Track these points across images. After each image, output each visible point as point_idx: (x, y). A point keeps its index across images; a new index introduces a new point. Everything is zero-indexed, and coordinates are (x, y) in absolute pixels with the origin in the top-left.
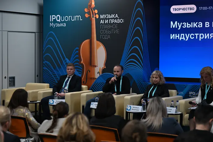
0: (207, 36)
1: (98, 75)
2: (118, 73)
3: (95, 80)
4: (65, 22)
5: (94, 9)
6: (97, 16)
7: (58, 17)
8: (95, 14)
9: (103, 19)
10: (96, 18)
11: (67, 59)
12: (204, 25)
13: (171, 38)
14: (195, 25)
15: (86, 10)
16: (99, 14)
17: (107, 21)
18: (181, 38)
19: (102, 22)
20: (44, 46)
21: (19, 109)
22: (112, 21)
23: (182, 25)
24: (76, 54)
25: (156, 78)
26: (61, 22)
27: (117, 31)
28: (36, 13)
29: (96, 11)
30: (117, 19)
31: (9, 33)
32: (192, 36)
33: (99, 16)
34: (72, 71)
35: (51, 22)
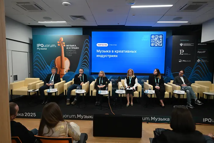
0: (113, 56)
1: (66, 73)
2: (82, 73)
3: (64, 75)
4: (46, 47)
5: (63, 42)
6: (65, 46)
7: (42, 45)
8: (64, 44)
9: (68, 47)
10: (64, 46)
11: (47, 65)
12: (111, 51)
13: (97, 56)
14: (107, 51)
15: (58, 42)
16: (66, 44)
17: (70, 48)
18: (101, 57)
19: (67, 48)
20: (34, 59)
22: (73, 48)
23: (102, 51)
24: (53, 63)
25: (101, 74)
26: (44, 48)
27: (76, 53)
28: (28, 42)
29: (64, 43)
30: (75, 47)
31: (12, 51)
32: (106, 56)
33: (66, 46)
34: (55, 72)
35: (38, 47)
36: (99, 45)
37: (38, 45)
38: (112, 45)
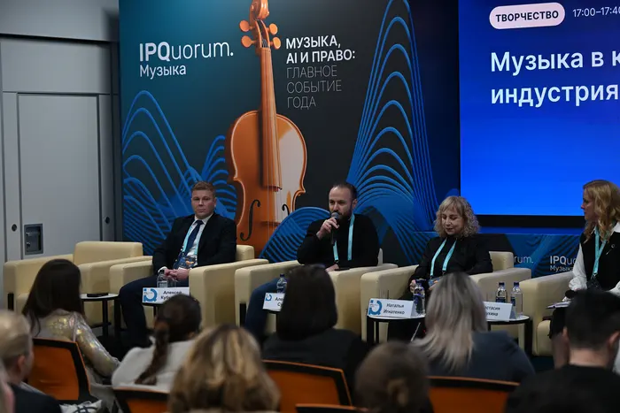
0: (597, 93)
1: (285, 214)
2: (342, 208)
3: (275, 229)
4: (183, 61)
5: (268, 21)
6: (277, 43)
7: (164, 48)
8: (272, 37)
9: (292, 51)
10: (272, 47)
11: (191, 169)
12: (587, 60)
13: (494, 101)
14: (562, 61)
15: (244, 26)
16: (282, 36)
17: (305, 57)
18: (522, 101)
19: (290, 59)
20: (125, 134)
21: (55, 319)
22: (321, 56)
23: (526, 63)
24: (219, 155)
25: (452, 217)
26: (173, 63)
27: (336, 85)
28: (100, 37)
29: (274, 29)
31: (21, 97)
32: (555, 94)
33: (283, 43)
35: (144, 64)
36: (505, 18)
37: (148, 50)
38: (590, 12)
